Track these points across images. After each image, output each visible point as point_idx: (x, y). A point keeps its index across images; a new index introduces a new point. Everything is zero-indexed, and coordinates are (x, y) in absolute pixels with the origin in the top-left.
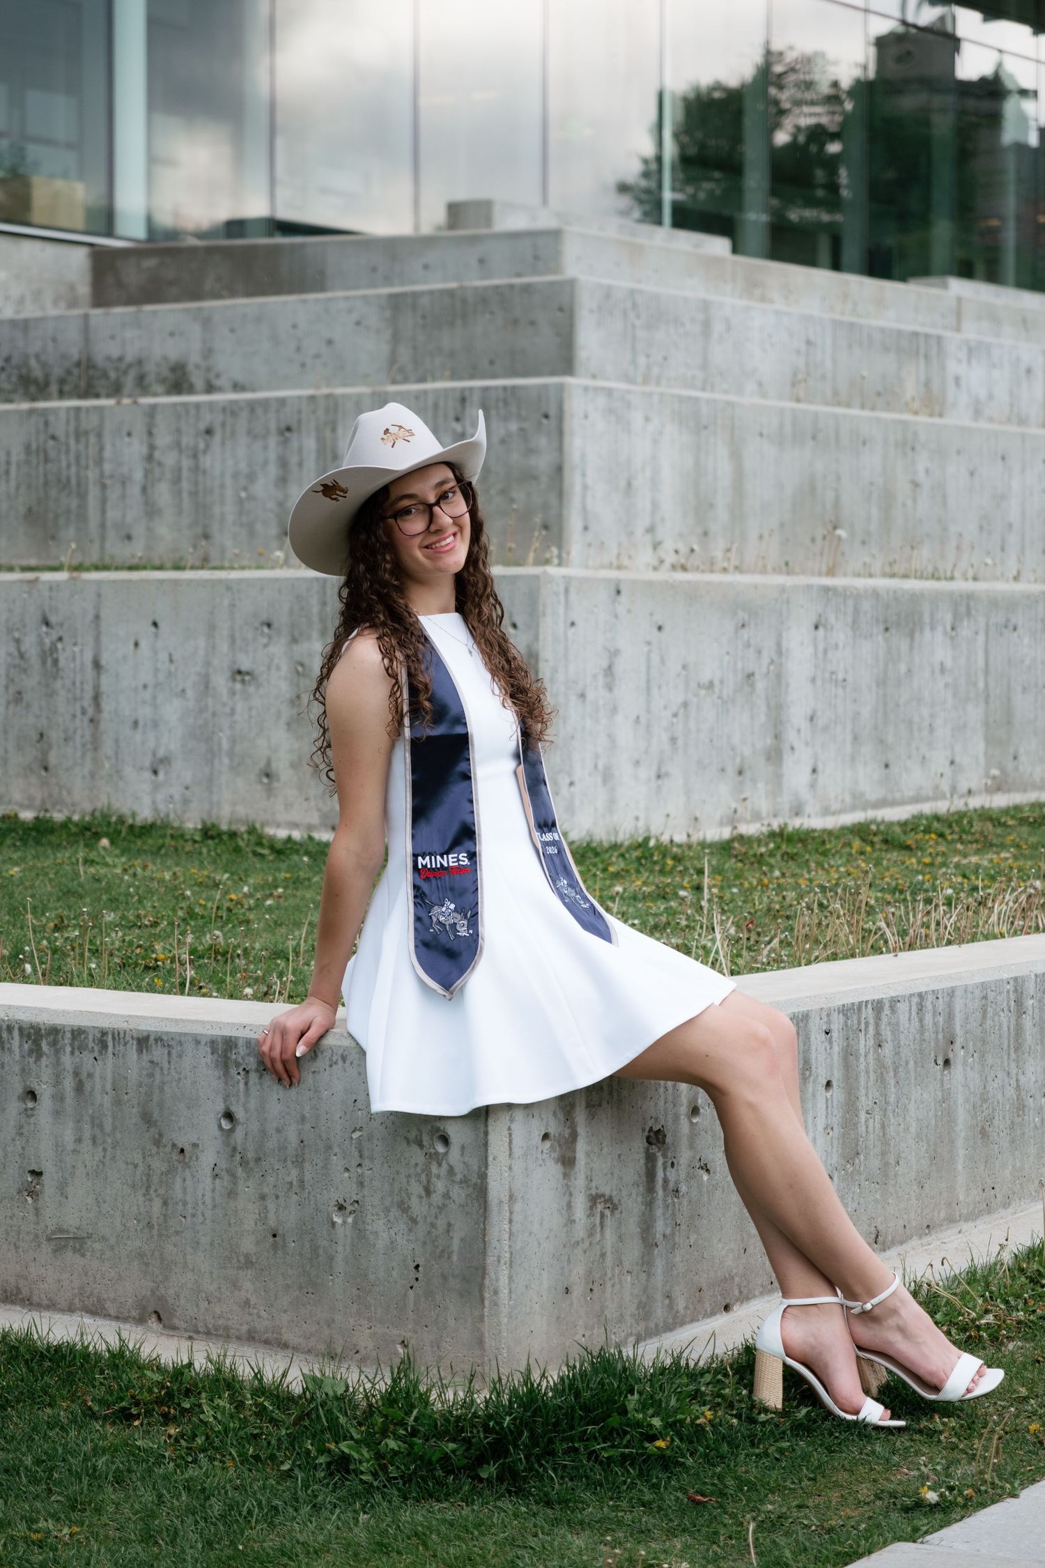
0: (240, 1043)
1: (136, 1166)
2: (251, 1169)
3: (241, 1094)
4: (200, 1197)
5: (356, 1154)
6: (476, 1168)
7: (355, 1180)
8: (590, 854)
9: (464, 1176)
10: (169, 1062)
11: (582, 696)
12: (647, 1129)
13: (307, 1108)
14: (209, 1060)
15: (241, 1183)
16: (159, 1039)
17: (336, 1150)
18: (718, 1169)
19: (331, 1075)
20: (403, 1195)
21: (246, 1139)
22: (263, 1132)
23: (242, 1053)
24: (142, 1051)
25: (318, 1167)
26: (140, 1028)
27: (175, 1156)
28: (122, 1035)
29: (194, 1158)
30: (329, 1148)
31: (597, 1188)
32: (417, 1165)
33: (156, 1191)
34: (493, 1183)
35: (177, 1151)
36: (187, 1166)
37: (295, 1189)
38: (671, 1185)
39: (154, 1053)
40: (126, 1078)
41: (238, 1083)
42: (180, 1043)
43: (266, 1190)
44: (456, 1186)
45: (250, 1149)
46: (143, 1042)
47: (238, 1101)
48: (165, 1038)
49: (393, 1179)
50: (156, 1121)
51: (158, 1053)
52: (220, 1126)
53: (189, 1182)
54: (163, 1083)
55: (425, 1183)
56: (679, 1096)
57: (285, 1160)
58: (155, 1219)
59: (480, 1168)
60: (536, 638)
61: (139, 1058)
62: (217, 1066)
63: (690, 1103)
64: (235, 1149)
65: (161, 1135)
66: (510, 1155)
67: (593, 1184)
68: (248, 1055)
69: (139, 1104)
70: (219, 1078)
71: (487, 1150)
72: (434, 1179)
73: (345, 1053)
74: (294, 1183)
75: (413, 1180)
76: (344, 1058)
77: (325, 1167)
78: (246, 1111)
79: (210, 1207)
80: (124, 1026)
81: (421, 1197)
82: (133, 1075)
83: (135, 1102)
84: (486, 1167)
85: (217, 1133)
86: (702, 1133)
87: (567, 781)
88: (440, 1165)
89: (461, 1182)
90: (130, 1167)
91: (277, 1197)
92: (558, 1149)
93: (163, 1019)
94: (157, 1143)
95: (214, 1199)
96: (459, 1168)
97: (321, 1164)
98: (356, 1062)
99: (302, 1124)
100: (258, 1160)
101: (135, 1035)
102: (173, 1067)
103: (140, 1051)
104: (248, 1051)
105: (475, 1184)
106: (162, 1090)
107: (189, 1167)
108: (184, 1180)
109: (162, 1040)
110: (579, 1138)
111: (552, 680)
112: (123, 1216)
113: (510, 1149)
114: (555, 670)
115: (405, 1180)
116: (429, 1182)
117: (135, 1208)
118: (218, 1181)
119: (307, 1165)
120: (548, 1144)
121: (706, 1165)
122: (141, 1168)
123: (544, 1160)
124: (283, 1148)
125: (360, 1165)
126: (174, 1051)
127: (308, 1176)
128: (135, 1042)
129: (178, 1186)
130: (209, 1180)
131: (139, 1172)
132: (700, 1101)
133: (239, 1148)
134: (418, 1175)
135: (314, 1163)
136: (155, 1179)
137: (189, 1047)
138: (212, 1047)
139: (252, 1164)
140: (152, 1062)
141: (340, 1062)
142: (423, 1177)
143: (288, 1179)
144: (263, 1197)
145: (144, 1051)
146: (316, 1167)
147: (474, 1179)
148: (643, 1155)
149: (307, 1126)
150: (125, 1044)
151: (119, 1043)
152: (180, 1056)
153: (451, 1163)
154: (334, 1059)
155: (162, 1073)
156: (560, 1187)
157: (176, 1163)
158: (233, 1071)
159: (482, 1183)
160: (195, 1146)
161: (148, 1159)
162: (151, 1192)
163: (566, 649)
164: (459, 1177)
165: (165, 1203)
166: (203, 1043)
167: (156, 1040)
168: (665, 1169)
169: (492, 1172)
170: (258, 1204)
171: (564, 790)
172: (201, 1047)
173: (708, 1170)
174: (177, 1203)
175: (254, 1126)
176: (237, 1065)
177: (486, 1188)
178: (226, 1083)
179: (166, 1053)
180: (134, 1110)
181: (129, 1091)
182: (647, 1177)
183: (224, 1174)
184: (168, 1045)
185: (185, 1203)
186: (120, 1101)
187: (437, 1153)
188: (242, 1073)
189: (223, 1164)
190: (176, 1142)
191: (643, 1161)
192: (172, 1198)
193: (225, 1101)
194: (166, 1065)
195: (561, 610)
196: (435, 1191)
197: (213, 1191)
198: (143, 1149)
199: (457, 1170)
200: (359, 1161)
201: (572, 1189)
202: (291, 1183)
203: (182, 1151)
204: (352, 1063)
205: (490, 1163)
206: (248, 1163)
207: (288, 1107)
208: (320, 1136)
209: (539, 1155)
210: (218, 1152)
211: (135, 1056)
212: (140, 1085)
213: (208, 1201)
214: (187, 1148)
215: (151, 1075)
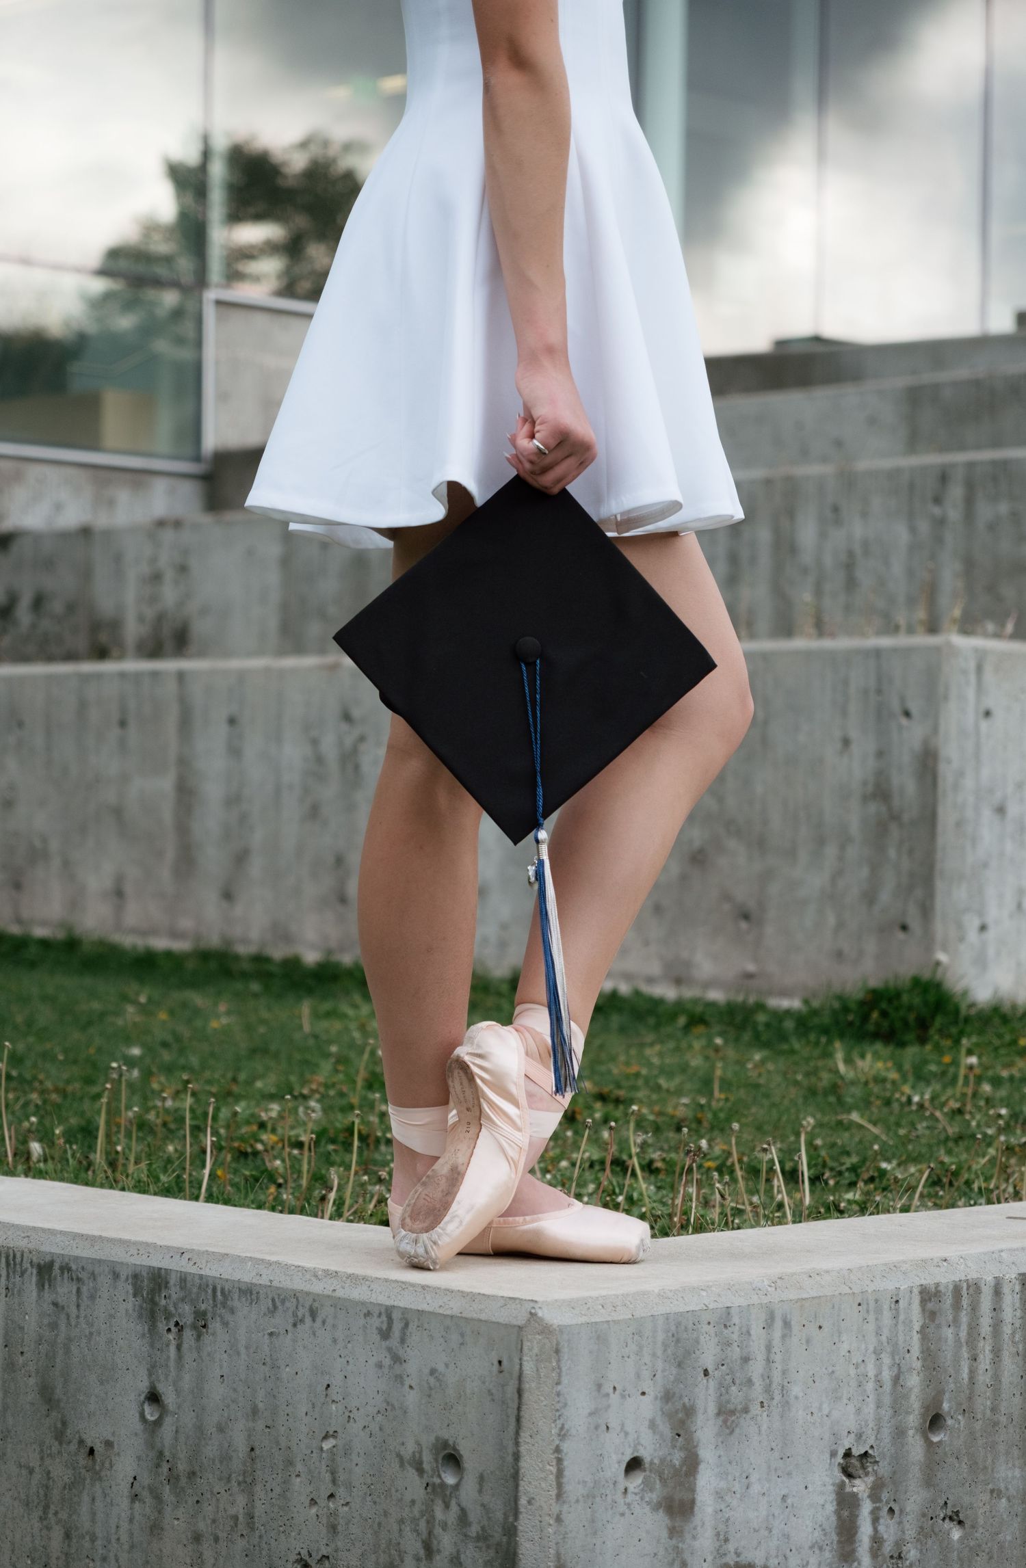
0: (173, 1280)
1: (31, 1471)
2: (183, 1489)
3: (172, 1364)
4: (113, 1531)
5: (328, 1477)
6: (499, 1515)
7: (324, 1521)
8: (996, 1020)
9: (483, 1528)
10: (78, 1306)
11: (1001, 810)
12: (841, 1452)
13: (261, 1394)
14: (130, 1306)
15: (168, 1510)
16: (65, 1268)
17: (299, 1467)
18: (981, 1521)
19: (295, 1341)
20: (393, 1552)
21: (176, 1439)
22: (200, 1428)
23: (174, 1297)
24: (43, 1286)
25: (273, 1495)
26: (44, 1248)
27: (82, 1460)
28: (18, 1260)
29: (107, 1465)
30: (290, 1463)
31: (738, 1554)
32: (413, 1502)
33: (56, 1513)
34: (528, 1545)
35: (84, 1451)
36: (97, 1477)
37: (242, 1527)
38: (888, 1548)
39: (60, 1290)
40: (22, 1328)
41: (168, 1345)
42: (93, 1276)
43: (202, 1526)
44: (471, 1546)
45: (182, 1456)
46: (46, 1271)
47: (167, 1376)
48: (74, 1267)
49: (379, 1524)
50: (59, 1401)
51: (64, 1290)
52: (142, 1415)
53: (99, 1504)
54: (69, 1339)
55: (424, 1536)
56: (906, 1397)
57: (229, 1479)
58: (54, 1561)
59: (506, 1516)
60: (935, 729)
61: (39, 1297)
62: (140, 1316)
63: (926, 1408)
64: (161, 1454)
65: (64, 1423)
66: (559, 1496)
67: (731, 1547)
68: (183, 1300)
69: (37, 1372)
70: (143, 1335)
71: (517, 1486)
72: (438, 1530)
73: (316, 1305)
74: (241, 1518)
75: (407, 1529)
76: (313, 1314)
77: (283, 1495)
78: (178, 1392)
79: (126, 1547)
80: (22, 1244)
81: (418, 1560)
82: (31, 1322)
83: (32, 1367)
84: (516, 1517)
85: (139, 1426)
86: (950, 1460)
87: (976, 923)
88: (447, 1506)
89: (478, 1538)
90: (24, 1472)
91: (217, 1539)
92: (658, 1485)
93: (76, 1236)
94: (60, 1436)
95: (131, 1535)
96: (474, 1515)
97: (278, 1490)
98: (330, 1321)
99: (254, 1420)
100: (192, 1475)
101: (35, 1260)
102: (83, 1313)
103: (40, 1286)
104: (182, 1294)
105: (499, 1544)
106: (67, 1351)
107: (100, 1479)
108: (93, 1499)
109: (69, 1270)
110: (702, 1467)
111: (956, 787)
112: (13, 1551)
113: (560, 1485)
114: (961, 774)
115: (395, 1527)
116: (430, 1533)
117: (28, 1539)
118: (137, 1505)
119: (258, 1488)
120: (637, 1479)
121: (957, 1513)
122: (37, 1477)
123: (629, 1505)
124: (226, 1458)
125: (332, 1496)
126: (84, 1289)
127: (259, 1509)
128: (35, 1271)
129: (84, 1509)
130: (125, 1503)
131: (34, 1482)
132: (946, 1406)
133: (167, 1453)
134: (415, 1521)
135: (268, 1487)
136: (56, 1494)
137: (104, 1281)
138: (134, 1285)
139: (183, 1481)
140: (55, 1304)
141: (308, 1320)
142: (423, 1525)
143: (232, 1511)
144: (197, 1538)
145: (47, 1286)
146: (271, 1495)
147: (497, 1535)
148: (833, 1497)
149: (260, 1425)
150: (22, 1274)
151: (14, 1272)
152: (92, 1297)
153: (464, 1504)
154: (300, 1314)
155: (69, 1324)
156: (661, 1552)
157: (83, 1471)
158: (162, 1326)
159: (509, 1543)
160: (109, 1444)
161: (48, 1461)
162: (50, 1515)
163: (978, 746)
164: (474, 1530)
165: (68, 1536)
166: (123, 1277)
167: (62, 1269)
168: (875, 1520)
169: (526, 1524)
170: (190, 1547)
171: (972, 936)
172: (121, 1284)
173: (960, 1522)
174: (83, 1537)
175: (188, 1419)
176: (168, 1316)
177: (515, 1554)
178: (152, 1346)
179: (74, 1291)
180: (32, 1381)
181: (26, 1349)
182: (839, 1534)
183: (145, 1494)
184: (79, 1280)
185: (93, 1539)
186: (13, 1364)
187: (443, 1485)
188: (173, 1329)
189: (145, 1479)
190: (84, 1437)
191: (831, 1508)
192: (77, 1528)
193: (150, 1375)
194: (73, 1310)
195: (971, 693)
196: (439, 1551)
197: (131, 1520)
198: (42, 1444)
199: (472, 1517)
200: (330, 1489)
201: (687, 1556)
202: (236, 1518)
203: (91, 1451)
204: (324, 1322)
205: (522, 1509)
206: (177, 1478)
207: (235, 1390)
208: (278, 1443)
209: (619, 1497)
210: (139, 1458)
211: (35, 1294)
212: (39, 1342)
213: (124, 1538)
214: (99, 1448)
215: (54, 1326)
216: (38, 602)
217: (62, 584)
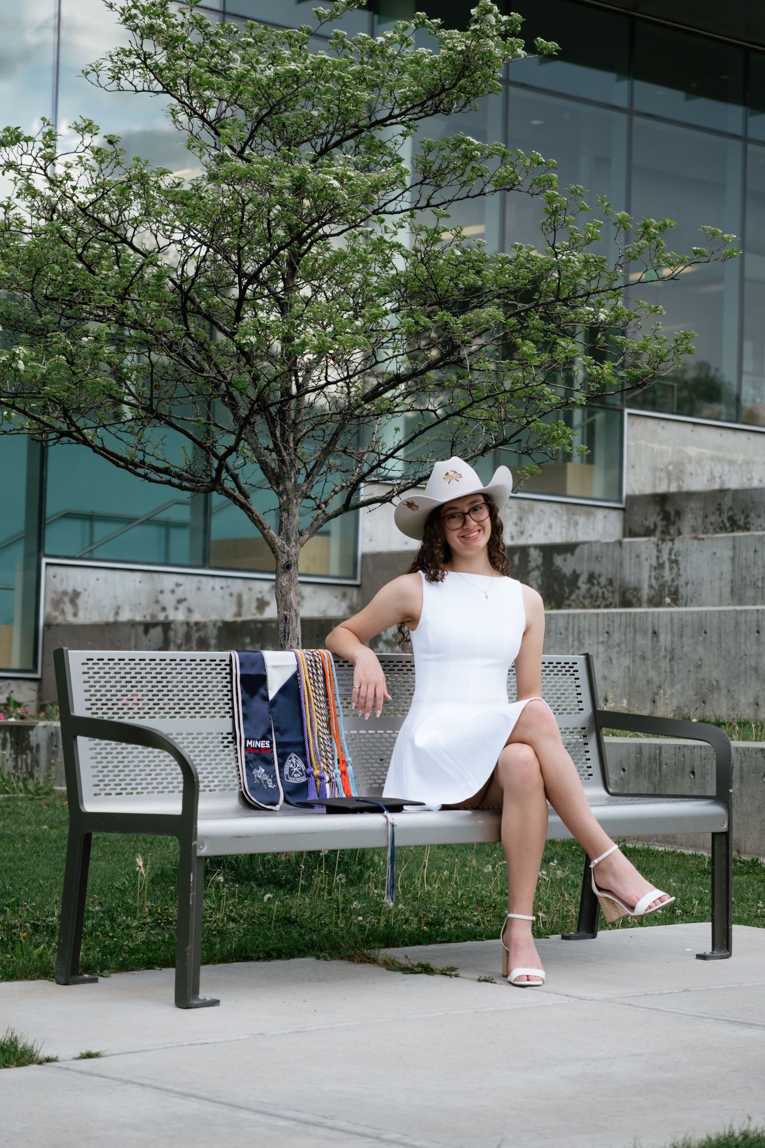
216: (591, 578)
217: (605, 569)
